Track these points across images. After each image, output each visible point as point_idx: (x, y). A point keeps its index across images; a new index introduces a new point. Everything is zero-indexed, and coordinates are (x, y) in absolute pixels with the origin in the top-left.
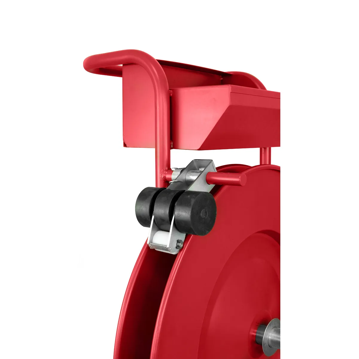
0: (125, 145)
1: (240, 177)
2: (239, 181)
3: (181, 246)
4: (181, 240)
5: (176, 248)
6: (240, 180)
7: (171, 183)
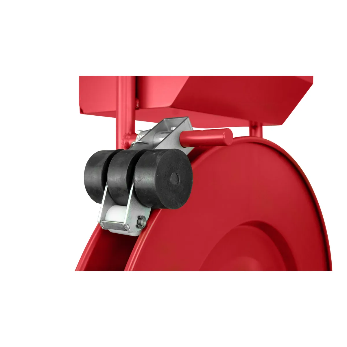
0: (82, 112)
1: (224, 133)
2: (224, 138)
3: (144, 224)
4: (143, 217)
5: (137, 226)
6: (224, 136)
7: (133, 144)
